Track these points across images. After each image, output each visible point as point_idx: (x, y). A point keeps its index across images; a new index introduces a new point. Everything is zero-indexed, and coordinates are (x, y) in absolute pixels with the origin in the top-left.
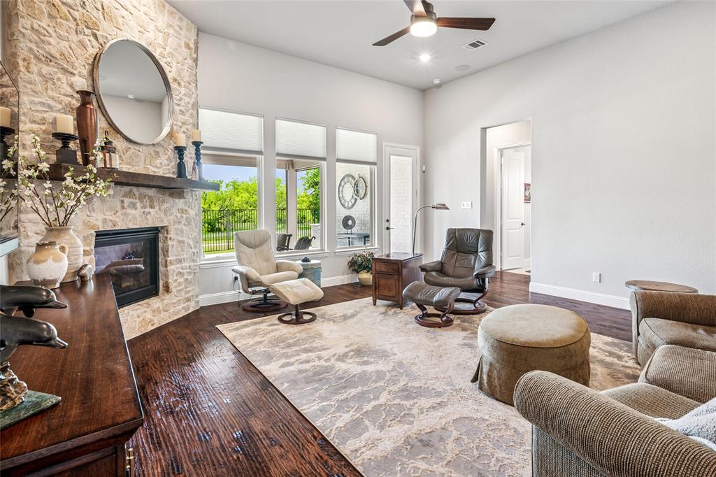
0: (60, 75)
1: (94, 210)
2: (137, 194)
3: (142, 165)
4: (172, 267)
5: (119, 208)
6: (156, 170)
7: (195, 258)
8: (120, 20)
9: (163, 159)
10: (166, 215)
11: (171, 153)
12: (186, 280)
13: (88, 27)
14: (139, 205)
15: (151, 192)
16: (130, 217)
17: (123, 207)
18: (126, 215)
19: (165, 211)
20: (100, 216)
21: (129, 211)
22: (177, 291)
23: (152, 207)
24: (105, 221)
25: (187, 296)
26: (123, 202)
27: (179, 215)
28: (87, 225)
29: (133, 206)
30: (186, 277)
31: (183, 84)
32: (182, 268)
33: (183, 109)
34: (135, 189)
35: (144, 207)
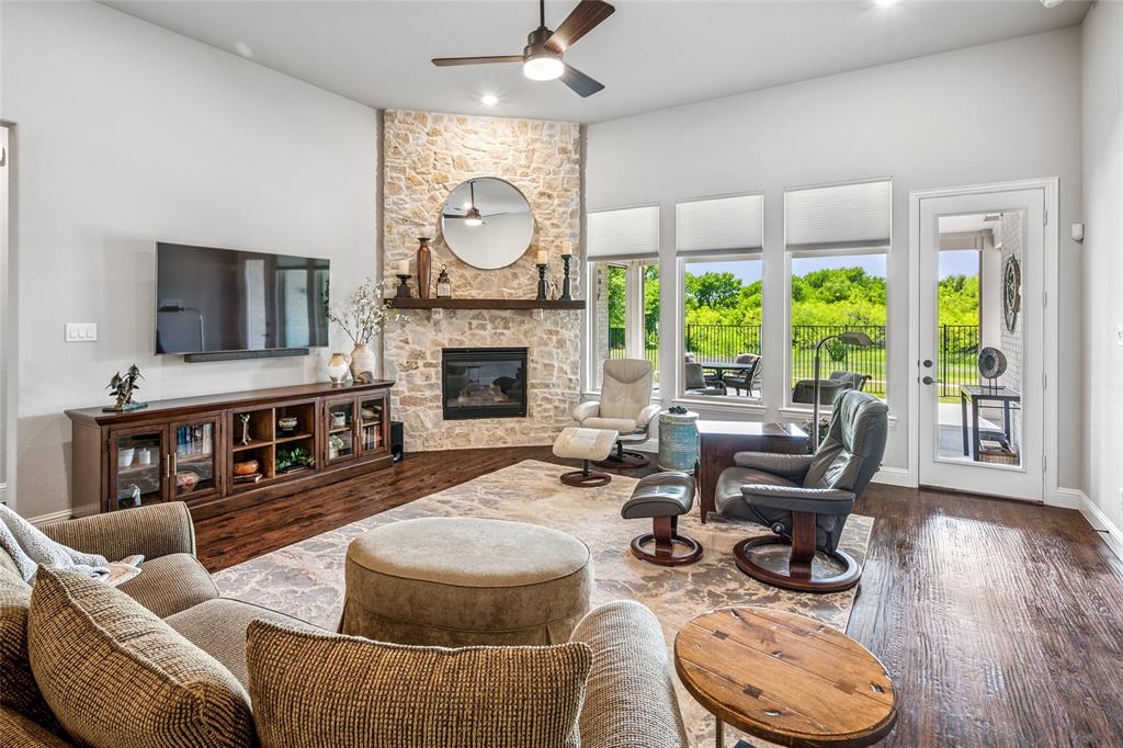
0: (414, 229)
1: (440, 331)
2: (487, 316)
3: (494, 289)
4: (535, 390)
5: (467, 328)
6: (513, 291)
7: (572, 385)
8: (471, 163)
9: (524, 280)
10: (525, 336)
11: (535, 272)
12: (556, 407)
13: (438, 183)
14: (489, 326)
15: (507, 314)
16: (477, 337)
17: (470, 329)
18: (474, 335)
19: (526, 333)
20: (447, 336)
21: (476, 331)
22: (542, 417)
23: (506, 328)
24: (451, 340)
25: (558, 425)
26: (470, 324)
27: (545, 336)
28: (435, 343)
29: (483, 327)
30: (556, 404)
31: (555, 194)
32: (550, 393)
33: (555, 221)
34: (485, 312)
35: (496, 328)
